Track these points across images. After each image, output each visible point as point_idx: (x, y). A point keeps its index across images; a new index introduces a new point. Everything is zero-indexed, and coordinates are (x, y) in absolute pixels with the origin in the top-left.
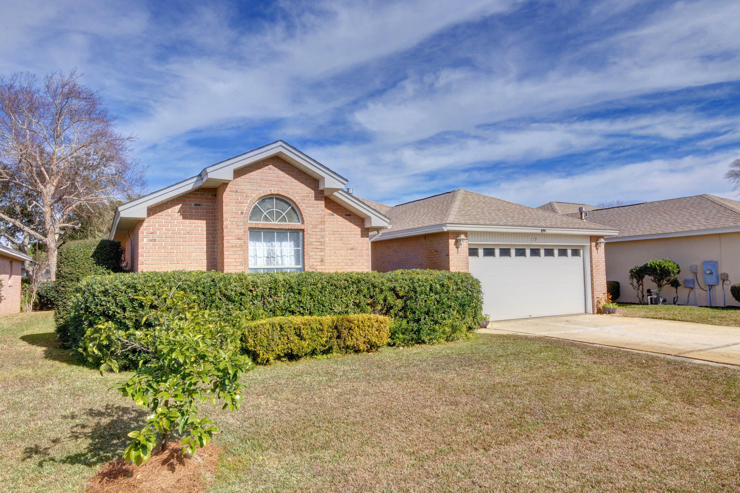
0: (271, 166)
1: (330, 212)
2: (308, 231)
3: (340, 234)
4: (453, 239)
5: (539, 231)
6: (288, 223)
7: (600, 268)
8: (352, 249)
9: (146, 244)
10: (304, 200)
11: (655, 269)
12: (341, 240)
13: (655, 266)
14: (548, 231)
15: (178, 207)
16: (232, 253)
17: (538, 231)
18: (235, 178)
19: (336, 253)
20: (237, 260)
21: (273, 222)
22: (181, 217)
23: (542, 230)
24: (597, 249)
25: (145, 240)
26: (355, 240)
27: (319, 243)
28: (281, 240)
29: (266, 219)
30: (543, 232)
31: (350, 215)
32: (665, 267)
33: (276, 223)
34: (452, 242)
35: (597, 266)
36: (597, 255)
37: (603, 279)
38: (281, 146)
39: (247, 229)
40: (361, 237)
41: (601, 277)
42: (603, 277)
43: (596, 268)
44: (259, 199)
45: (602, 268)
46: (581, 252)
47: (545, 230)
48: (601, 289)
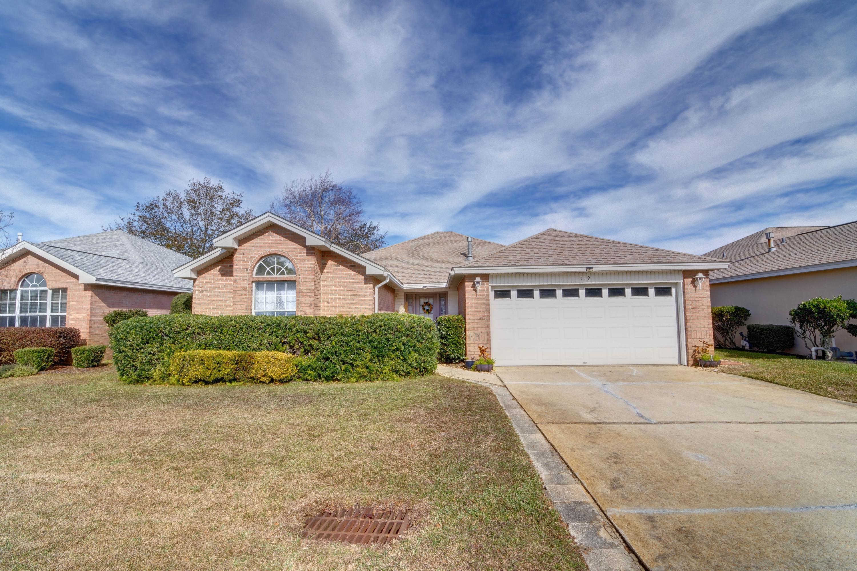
0: (270, 232)
1: (337, 264)
2: (300, 281)
3: (344, 282)
4: (471, 282)
6: (286, 276)
7: (701, 310)
8: (356, 295)
9: (197, 295)
10: (297, 256)
11: (811, 312)
12: (346, 287)
13: (810, 308)
14: (596, 268)
15: (218, 269)
16: (238, 300)
17: (583, 269)
18: (239, 245)
19: (340, 298)
20: (242, 306)
21: (274, 276)
22: (220, 275)
23: (587, 268)
24: (695, 287)
25: (197, 292)
26: (358, 287)
27: (308, 291)
29: (269, 273)
30: (589, 270)
31: (354, 266)
32: (825, 308)
33: (277, 276)
34: (468, 285)
35: (694, 308)
36: (694, 293)
37: (707, 323)
38: (269, 216)
39: (253, 282)
40: (365, 284)
41: (702, 321)
42: (706, 321)
43: (693, 310)
44: (261, 258)
45: (705, 310)
46: (673, 290)
47: (592, 268)
48: (703, 336)
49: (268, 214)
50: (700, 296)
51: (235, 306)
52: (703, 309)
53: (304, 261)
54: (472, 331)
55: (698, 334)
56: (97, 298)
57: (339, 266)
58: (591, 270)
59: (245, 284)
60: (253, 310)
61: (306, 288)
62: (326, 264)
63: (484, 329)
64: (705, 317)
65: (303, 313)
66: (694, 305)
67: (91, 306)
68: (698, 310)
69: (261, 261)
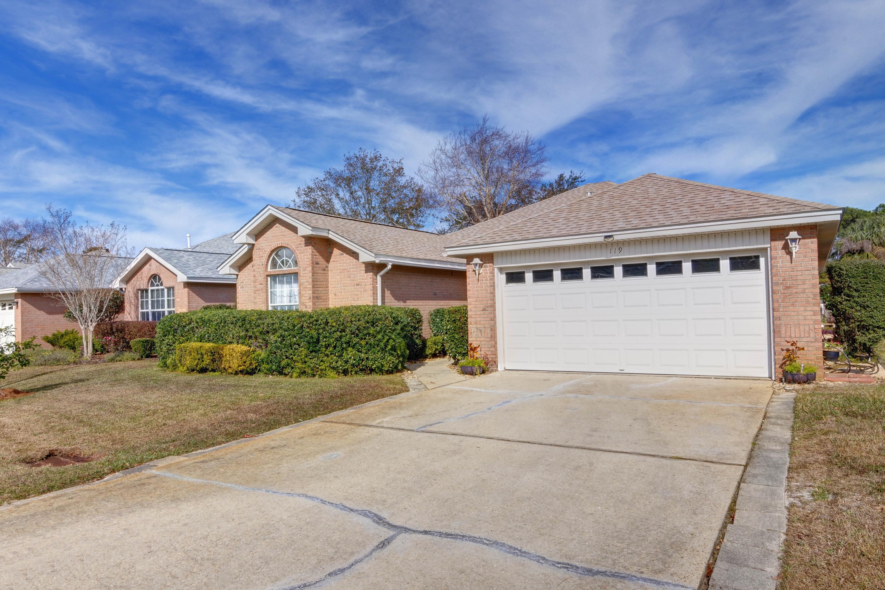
0: (275, 226)
1: (341, 252)
2: (301, 273)
3: (348, 272)
5: (601, 239)
6: (292, 268)
7: (800, 291)
8: (358, 285)
10: (298, 247)
12: (349, 277)
14: (619, 237)
16: (258, 295)
17: (599, 238)
18: (256, 240)
20: (260, 300)
21: (284, 269)
23: (606, 237)
24: (789, 253)
27: (307, 283)
28: (282, 282)
29: (280, 266)
30: (606, 240)
33: (286, 269)
34: (469, 268)
35: (788, 288)
36: (789, 264)
37: (812, 313)
38: (269, 209)
39: (268, 276)
40: (366, 272)
41: (802, 309)
42: (809, 308)
43: (786, 291)
44: (272, 252)
45: (807, 291)
46: (762, 260)
47: (611, 236)
48: (802, 333)
49: (269, 207)
50: (799, 268)
51: (255, 300)
52: (805, 289)
53: (304, 252)
54: (474, 326)
55: (793, 329)
56: (194, 294)
57: (343, 254)
58: (611, 239)
59: (261, 279)
60: (270, 305)
61: (305, 281)
62: (332, 253)
63: (487, 322)
64: (808, 302)
65: (304, 307)
66: (789, 283)
67: (189, 302)
68: (795, 291)
69: (273, 254)
